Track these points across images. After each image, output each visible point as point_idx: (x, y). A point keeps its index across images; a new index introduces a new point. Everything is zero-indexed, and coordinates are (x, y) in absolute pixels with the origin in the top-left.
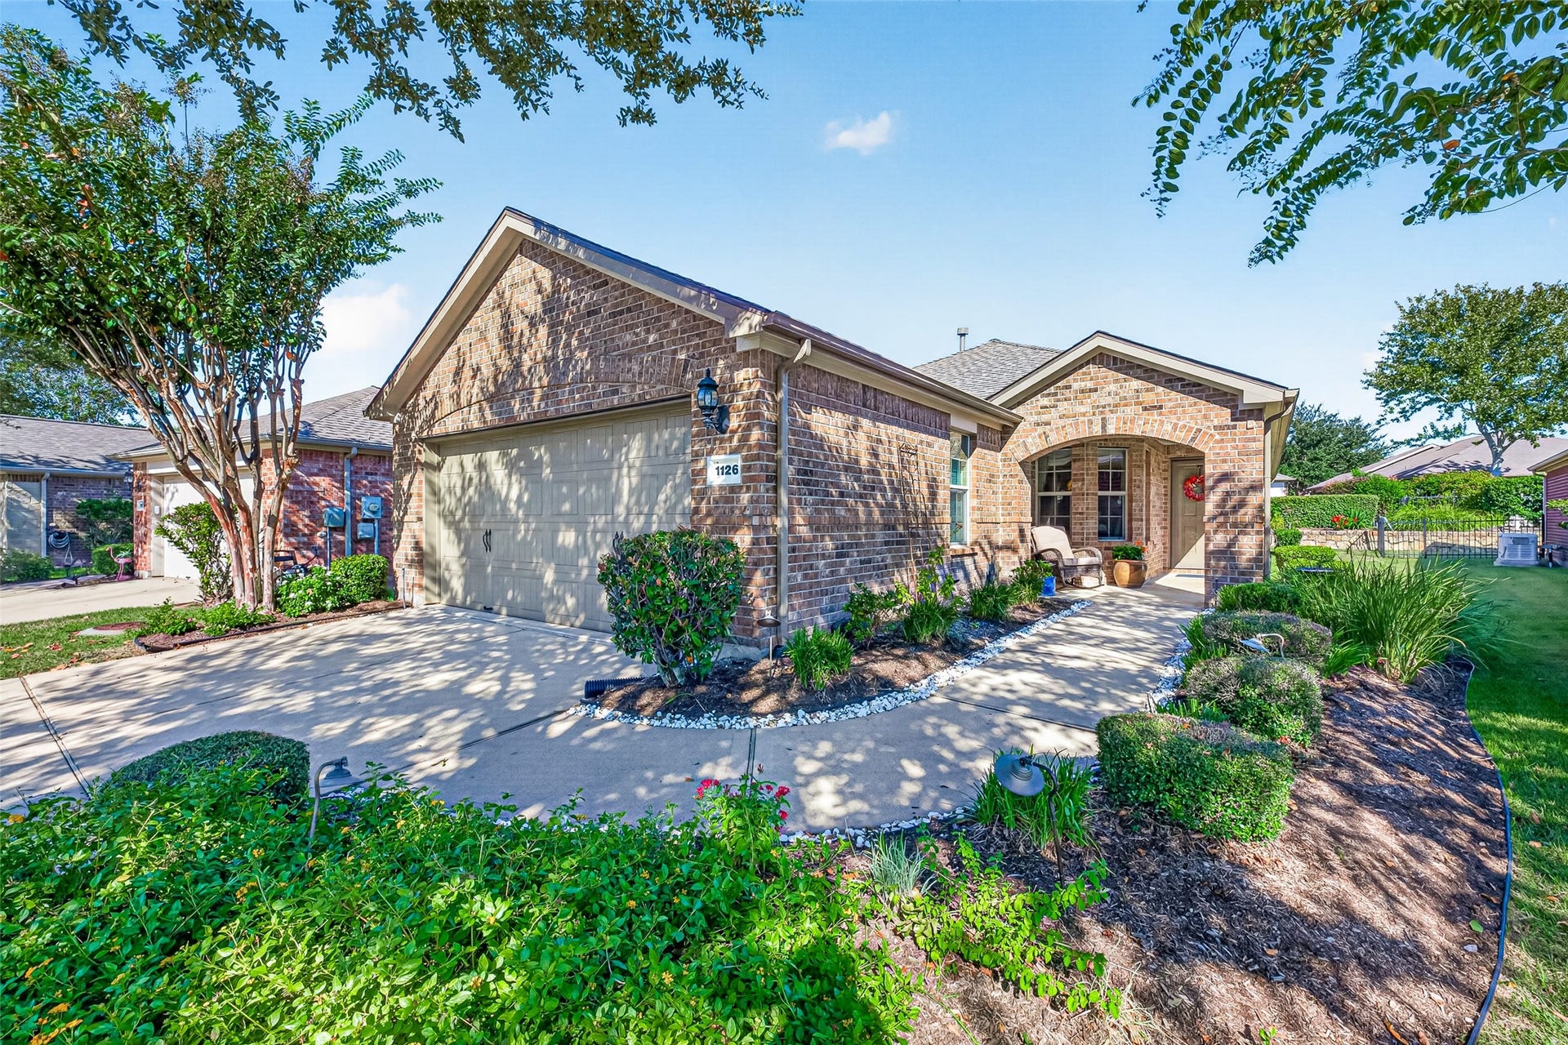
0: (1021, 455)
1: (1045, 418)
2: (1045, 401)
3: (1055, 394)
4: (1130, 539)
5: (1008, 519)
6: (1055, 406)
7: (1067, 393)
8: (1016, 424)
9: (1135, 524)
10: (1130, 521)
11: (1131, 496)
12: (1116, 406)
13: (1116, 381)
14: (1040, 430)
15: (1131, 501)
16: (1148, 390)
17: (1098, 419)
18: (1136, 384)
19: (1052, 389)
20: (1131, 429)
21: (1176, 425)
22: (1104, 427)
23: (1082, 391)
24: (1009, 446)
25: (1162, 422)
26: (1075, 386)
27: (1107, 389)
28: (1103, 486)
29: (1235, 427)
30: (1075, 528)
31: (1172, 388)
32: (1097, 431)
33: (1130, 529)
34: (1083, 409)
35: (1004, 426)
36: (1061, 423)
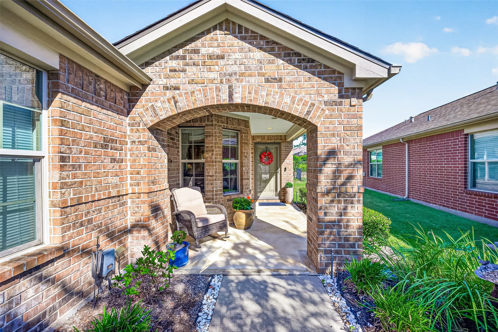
0: (150, 120)
1: (173, 82)
2: (174, 64)
3: (184, 58)
4: (242, 192)
5: (137, 189)
6: (184, 71)
7: (195, 56)
8: (145, 86)
9: (245, 182)
10: (242, 179)
11: (242, 163)
12: (242, 75)
13: (241, 50)
14: (169, 94)
15: (242, 167)
16: (270, 62)
17: (225, 88)
18: (259, 54)
19: (180, 52)
20: (256, 99)
21: (294, 98)
22: (231, 96)
23: (210, 57)
24: (137, 110)
25: (282, 95)
26: (203, 51)
27: (234, 56)
28: (225, 156)
29: (341, 104)
30: (208, 188)
31: (290, 62)
32: (224, 99)
33: (242, 185)
34: (212, 75)
35: (132, 87)
36: (190, 88)
